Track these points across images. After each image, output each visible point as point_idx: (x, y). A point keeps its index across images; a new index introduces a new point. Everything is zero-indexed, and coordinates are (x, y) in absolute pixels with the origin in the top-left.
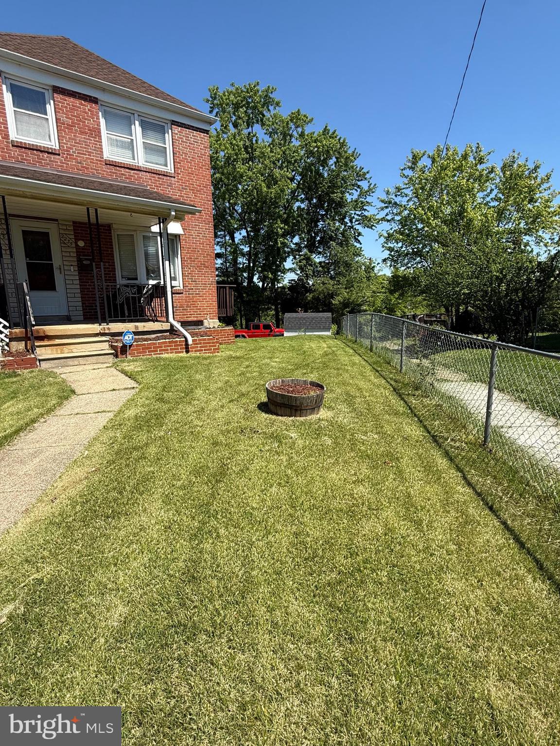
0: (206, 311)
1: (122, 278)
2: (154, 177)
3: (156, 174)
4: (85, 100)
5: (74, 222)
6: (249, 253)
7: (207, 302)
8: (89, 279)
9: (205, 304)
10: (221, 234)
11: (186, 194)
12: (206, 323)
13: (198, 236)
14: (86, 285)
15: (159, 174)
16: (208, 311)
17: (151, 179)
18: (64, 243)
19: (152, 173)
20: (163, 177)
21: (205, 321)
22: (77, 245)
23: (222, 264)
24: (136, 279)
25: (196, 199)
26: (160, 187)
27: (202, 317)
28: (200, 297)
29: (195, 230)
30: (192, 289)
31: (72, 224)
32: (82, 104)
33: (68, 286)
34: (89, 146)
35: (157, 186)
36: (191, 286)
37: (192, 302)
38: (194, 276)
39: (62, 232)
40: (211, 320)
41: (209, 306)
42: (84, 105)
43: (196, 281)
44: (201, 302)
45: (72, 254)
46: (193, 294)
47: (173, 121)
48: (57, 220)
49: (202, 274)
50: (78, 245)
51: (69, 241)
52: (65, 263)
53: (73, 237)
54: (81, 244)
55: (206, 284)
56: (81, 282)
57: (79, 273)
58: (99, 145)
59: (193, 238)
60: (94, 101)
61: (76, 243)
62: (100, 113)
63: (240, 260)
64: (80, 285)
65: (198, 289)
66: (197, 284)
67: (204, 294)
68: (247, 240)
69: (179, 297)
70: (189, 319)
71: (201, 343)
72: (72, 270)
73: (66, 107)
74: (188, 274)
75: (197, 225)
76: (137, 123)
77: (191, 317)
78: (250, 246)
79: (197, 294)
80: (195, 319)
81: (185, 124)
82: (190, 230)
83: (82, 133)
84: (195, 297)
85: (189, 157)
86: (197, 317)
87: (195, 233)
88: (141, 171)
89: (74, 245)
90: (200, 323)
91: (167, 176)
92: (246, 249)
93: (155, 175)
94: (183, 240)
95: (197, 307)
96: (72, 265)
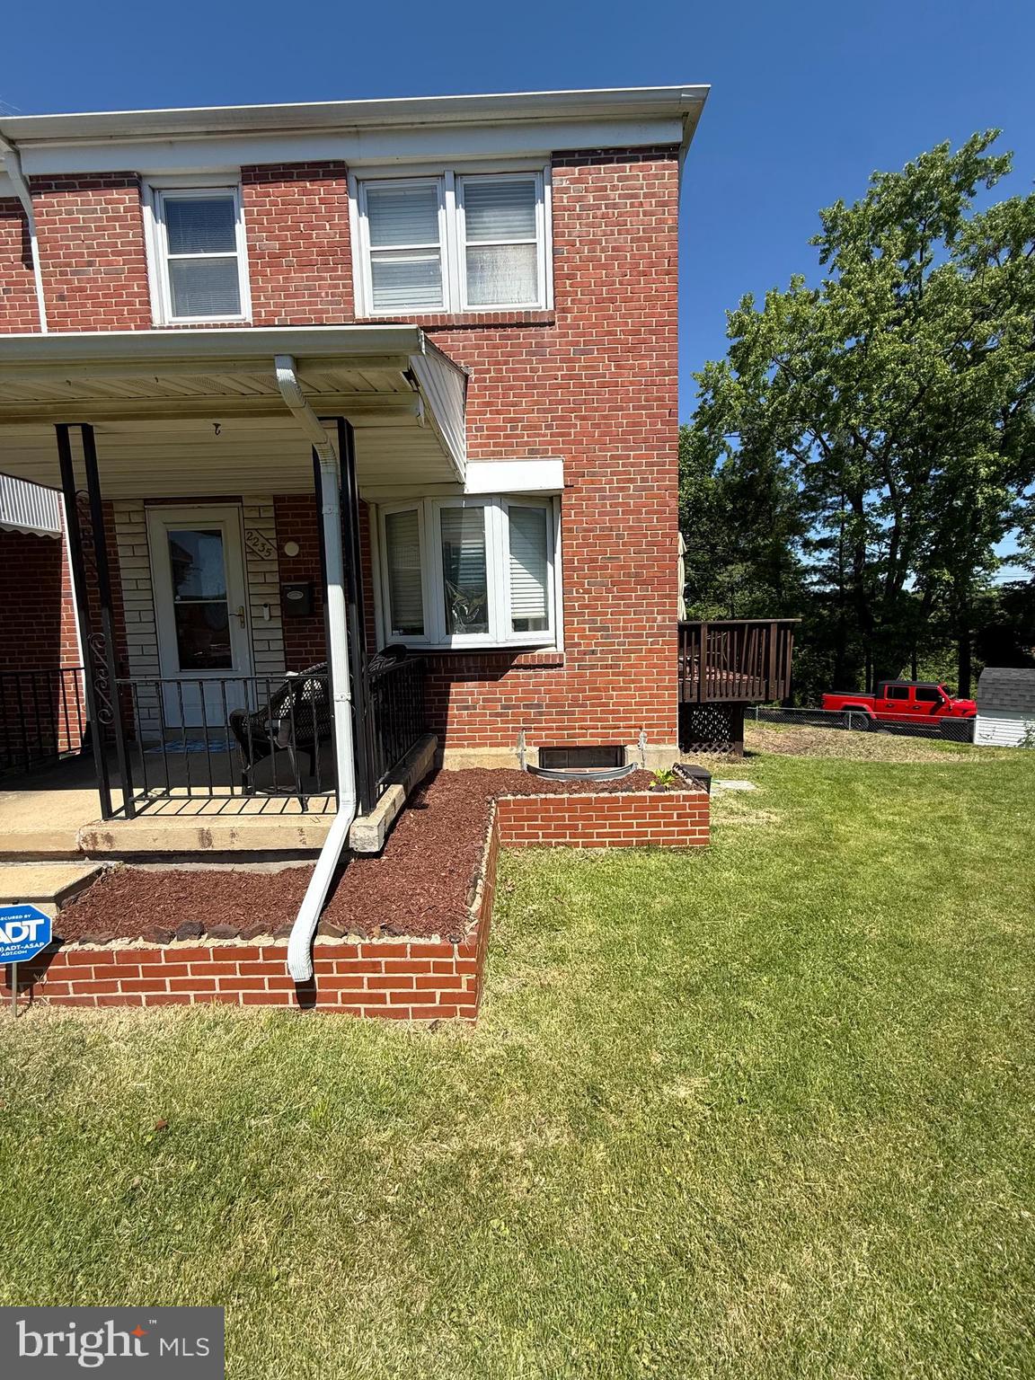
0: (637, 719)
1: (394, 628)
2: (488, 338)
3: (496, 326)
4: (313, 177)
5: (277, 499)
6: (895, 532)
7: (641, 689)
8: (306, 638)
9: (633, 697)
10: (834, 502)
11: (586, 368)
12: (632, 755)
13: (622, 489)
14: (300, 653)
15: (503, 326)
16: (645, 719)
17: (478, 347)
18: (253, 552)
19: (483, 327)
20: (516, 331)
21: (629, 748)
22: (282, 555)
23: (831, 559)
24: (420, 631)
25: (621, 375)
26: (506, 363)
27: (622, 735)
28: (618, 674)
29: (613, 474)
30: (593, 652)
31: (271, 503)
32: (304, 192)
33: (258, 657)
34: (318, 295)
35: (497, 363)
36: (589, 645)
37: (592, 690)
38: (599, 614)
39: (249, 525)
40: (652, 747)
41: (646, 704)
42: (311, 193)
43: (607, 629)
44: (621, 689)
45: (269, 578)
46: (592, 667)
47: (556, 154)
48: (238, 499)
49: (628, 606)
50: (284, 555)
51: (263, 545)
52: (255, 601)
53: (273, 534)
54: (292, 549)
55: (641, 636)
56: (290, 645)
57: (283, 623)
58: (344, 286)
59: (603, 498)
60: (336, 170)
61: (280, 548)
62: (353, 203)
63: (872, 548)
64: (286, 653)
65: (611, 652)
66: (608, 637)
67: (631, 666)
68: (892, 505)
69: (549, 676)
70: (580, 742)
71: (375, 967)
72: (267, 618)
73: (269, 213)
74: (582, 607)
75: (619, 457)
76: (450, 196)
77: (584, 735)
78: (898, 517)
79: (607, 667)
80: (599, 741)
81: (592, 152)
82: (594, 474)
83: (303, 266)
84: (601, 675)
85: (603, 250)
86: (606, 735)
87: (611, 482)
88: (451, 328)
89: (274, 556)
90: (614, 755)
91: (527, 325)
92: (888, 523)
93: (492, 332)
94: (571, 507)
95: (607, 705)
96: (265, 606)
